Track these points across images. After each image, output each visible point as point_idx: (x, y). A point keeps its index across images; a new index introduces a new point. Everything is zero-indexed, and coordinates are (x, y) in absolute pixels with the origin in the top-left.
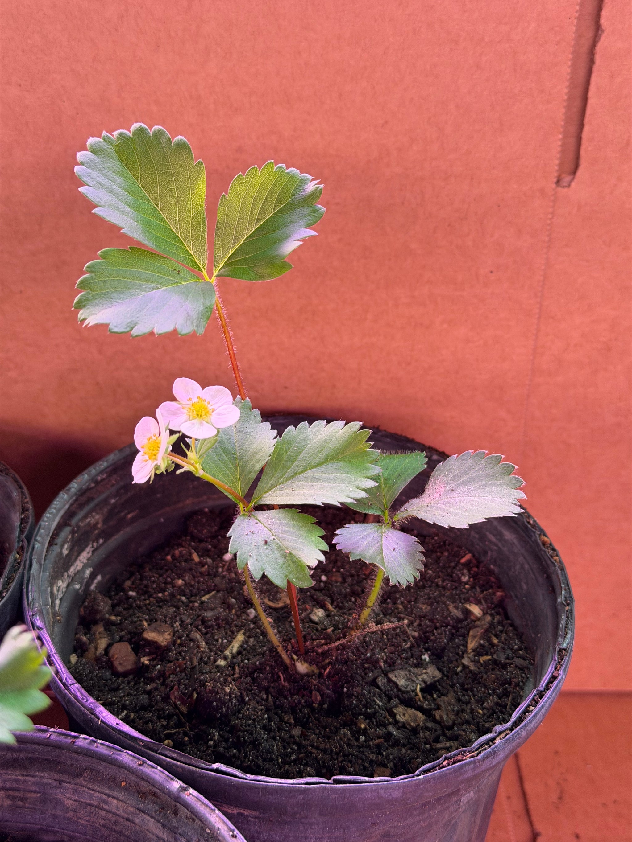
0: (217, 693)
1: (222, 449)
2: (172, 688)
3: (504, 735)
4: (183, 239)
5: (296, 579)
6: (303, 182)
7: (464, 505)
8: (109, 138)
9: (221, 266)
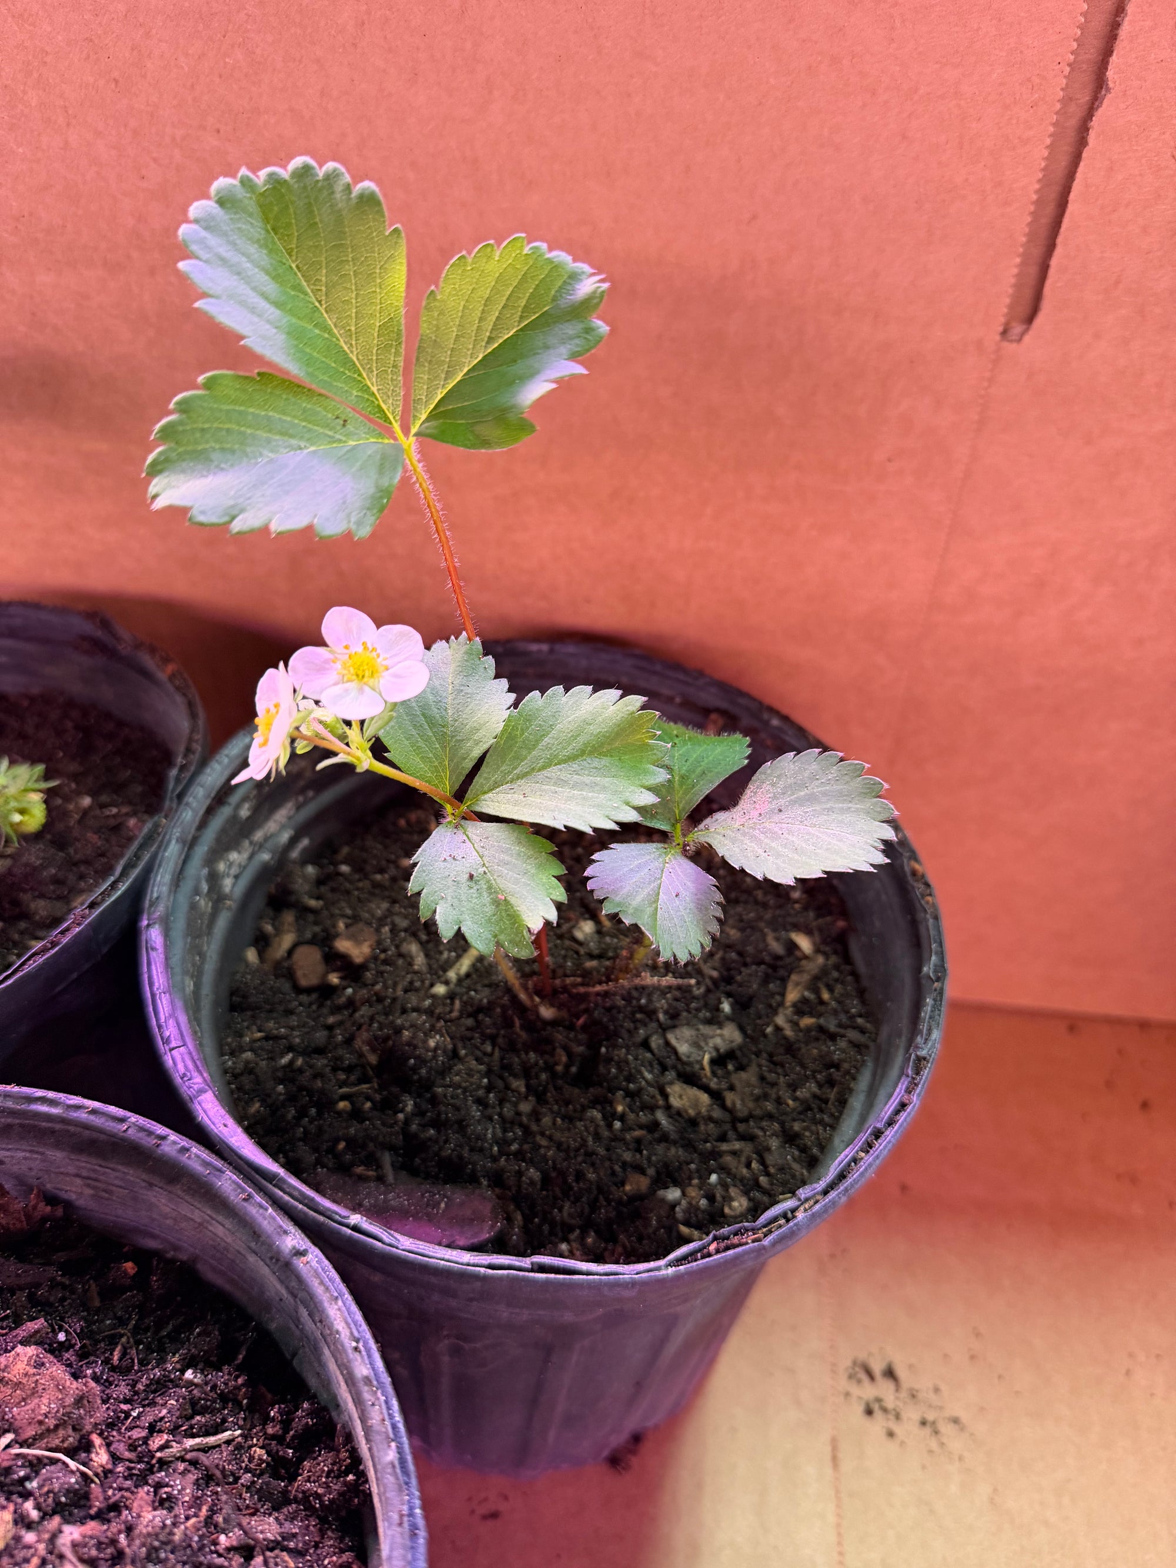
0: (415, 1047)
1: (425, 717)
2: (359, 1027)
3: (812, 1202)
4: (362, 365)
5: (510, 942)
6: (574, 277)
7: (794, 839)
8: (250, 180)
9: (424, 417)
